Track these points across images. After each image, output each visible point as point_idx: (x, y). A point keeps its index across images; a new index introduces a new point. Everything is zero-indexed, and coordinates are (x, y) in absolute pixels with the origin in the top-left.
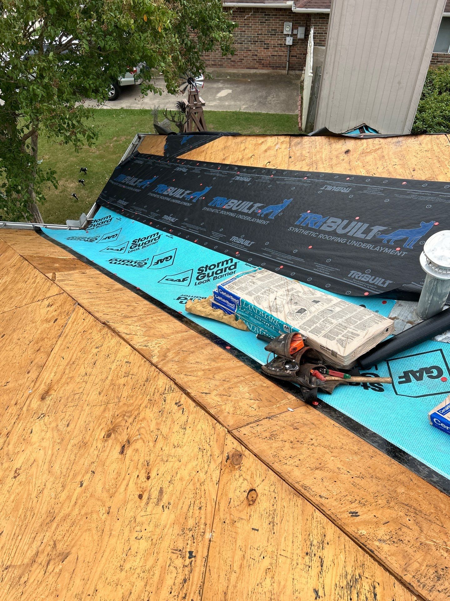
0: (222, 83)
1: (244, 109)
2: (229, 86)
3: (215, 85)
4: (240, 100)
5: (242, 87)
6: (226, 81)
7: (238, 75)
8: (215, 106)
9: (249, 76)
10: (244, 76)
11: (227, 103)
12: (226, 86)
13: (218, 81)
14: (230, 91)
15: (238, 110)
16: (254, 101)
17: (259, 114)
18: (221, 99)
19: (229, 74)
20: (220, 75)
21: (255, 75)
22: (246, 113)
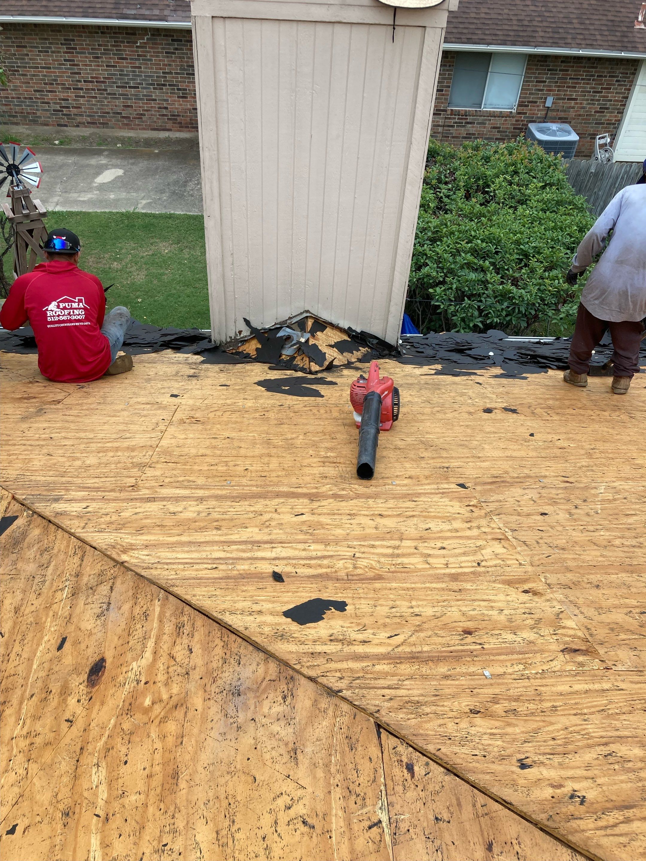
0: (107, 156)
1: (143, 208)
2: (119, 162)
3: (93, 161)
4: (137, 190)
5: (143, 164)
6: (114, 153)
7: (137, 142)
8: (89, 202)
9: (158, 142)
10: (148, 143)
11: (112, 196)
12: (114, 161)
13: (99, 153)
14: (120, 172)
15: (131, 210)
16: (162, 192)
17: (171, 217)
18: (102, 187)
19: (122, 140)
20: (104, 141)
21: (167, 141)
22: (145, 215)
